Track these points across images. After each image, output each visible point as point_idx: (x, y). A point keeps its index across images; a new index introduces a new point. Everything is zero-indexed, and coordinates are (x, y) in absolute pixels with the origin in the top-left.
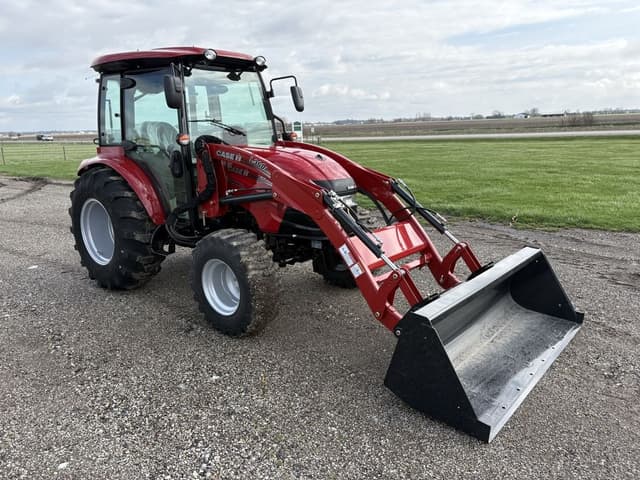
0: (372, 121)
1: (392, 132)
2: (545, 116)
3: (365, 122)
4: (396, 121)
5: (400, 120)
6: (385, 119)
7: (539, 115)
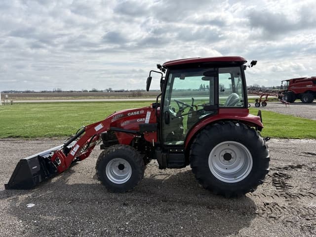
7: (113, 91)
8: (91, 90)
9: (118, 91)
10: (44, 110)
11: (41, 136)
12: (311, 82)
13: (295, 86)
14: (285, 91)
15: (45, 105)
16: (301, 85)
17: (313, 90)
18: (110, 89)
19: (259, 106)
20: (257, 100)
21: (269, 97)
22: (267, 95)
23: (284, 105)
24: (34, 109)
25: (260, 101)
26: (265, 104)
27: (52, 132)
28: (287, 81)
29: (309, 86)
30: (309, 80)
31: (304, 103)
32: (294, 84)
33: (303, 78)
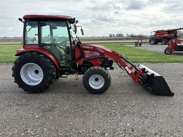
0: (5, 37)
1: (18, 41)
2: (59, 37)
3: (3, 38)
4: (14, 38)
5: (16, 37)
6: (10, 37)
7: (58, 37)
8: (45, 37)
9: (61, 37)
10: (12, 48)
11: (2, 62)
12: (167, 32)
13: (158, 35)
14: (153, 38)
15: (14, 45)
16: (162, 34)
17: (168, 37)
18: (56, 36)
19: (137, 46)
20: (136, 43)
21: (142, 41)
22: (142, 40)
23: (150, 46)
24: (6, 48)
25: (138, 43)
26: (140, 45)
27: (9, 60)
28: (155, 32)
29: (166, 35)
30: (166, 31)
31: (162, 44)
32: (158, 34)
33: (163, 30)
